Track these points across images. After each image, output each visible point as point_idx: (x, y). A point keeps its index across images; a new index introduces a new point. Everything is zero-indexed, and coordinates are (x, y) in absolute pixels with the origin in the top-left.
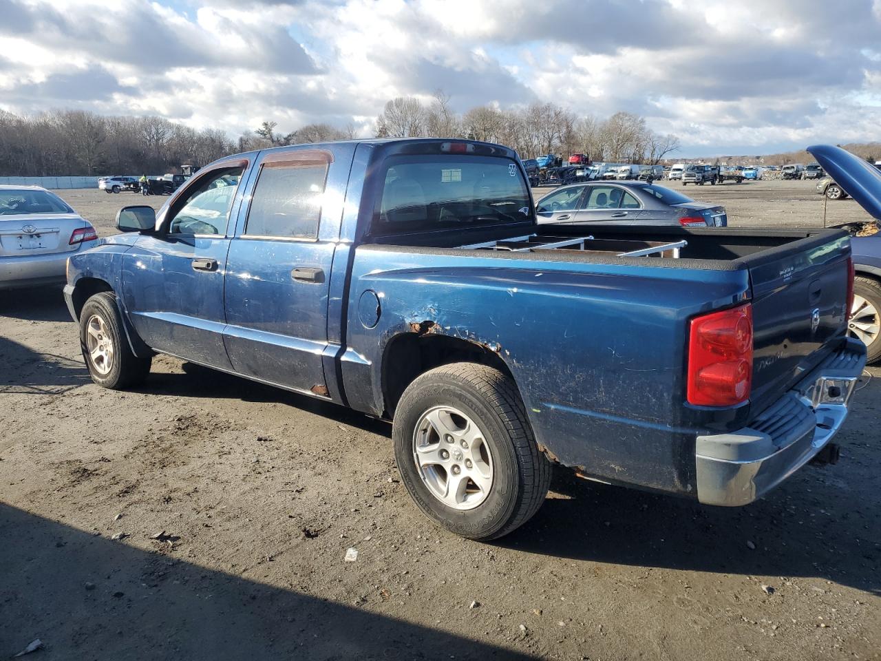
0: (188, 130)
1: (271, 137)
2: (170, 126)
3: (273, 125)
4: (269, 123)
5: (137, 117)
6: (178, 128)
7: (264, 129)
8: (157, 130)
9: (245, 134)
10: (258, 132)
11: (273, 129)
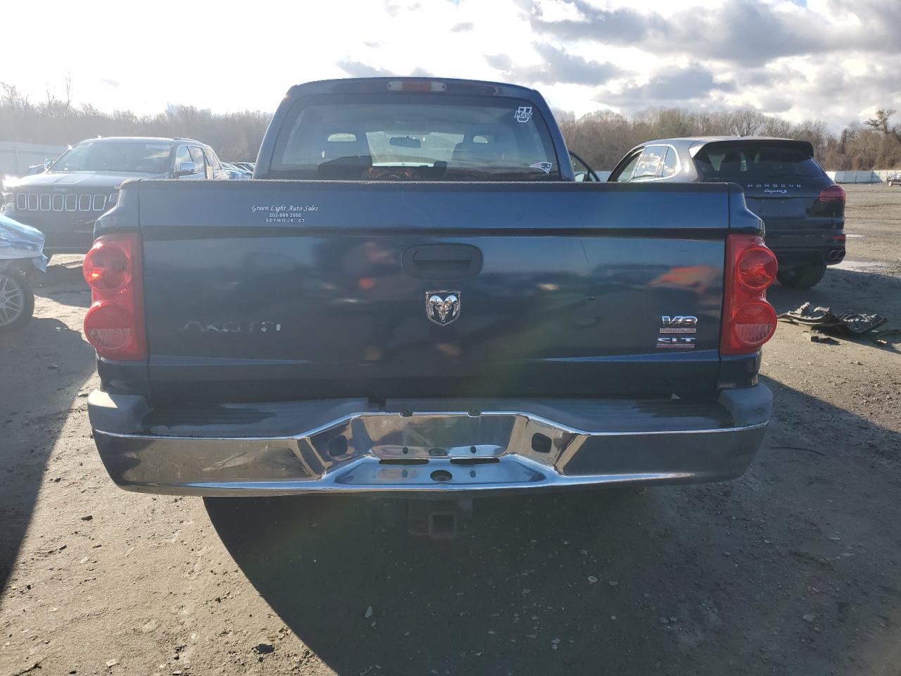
0: (783, 123)
1: (886, 127)
2: (762, 120)
3: (891, 112)
4: (886, 111)
5: (730, 112)
6: (772, 121)
7: (877, 118)
8: (749, 125)
9: (852, 126)
10: (869, 123)
11: (889, 118)
